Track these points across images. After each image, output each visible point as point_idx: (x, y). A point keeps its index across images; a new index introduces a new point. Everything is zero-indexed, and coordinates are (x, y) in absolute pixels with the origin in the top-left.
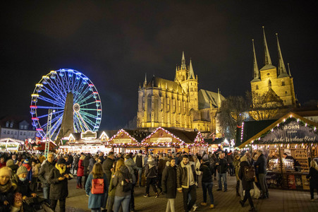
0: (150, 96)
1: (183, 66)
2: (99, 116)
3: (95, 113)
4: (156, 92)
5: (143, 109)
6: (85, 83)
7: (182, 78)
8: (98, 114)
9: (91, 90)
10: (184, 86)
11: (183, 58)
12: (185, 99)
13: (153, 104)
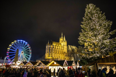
0: (50, 48)
1: (62, 37)
2: (31, 55)
3: (29, 54)
4: (52, 46)
5: (47, 52)
6: (26, 44)
7: (61, 41)
8: (30, 54)
9: (28, 46)
10: (62, 44)
11: (62, 34)
12: (62, 48)
13: (50, 50)
